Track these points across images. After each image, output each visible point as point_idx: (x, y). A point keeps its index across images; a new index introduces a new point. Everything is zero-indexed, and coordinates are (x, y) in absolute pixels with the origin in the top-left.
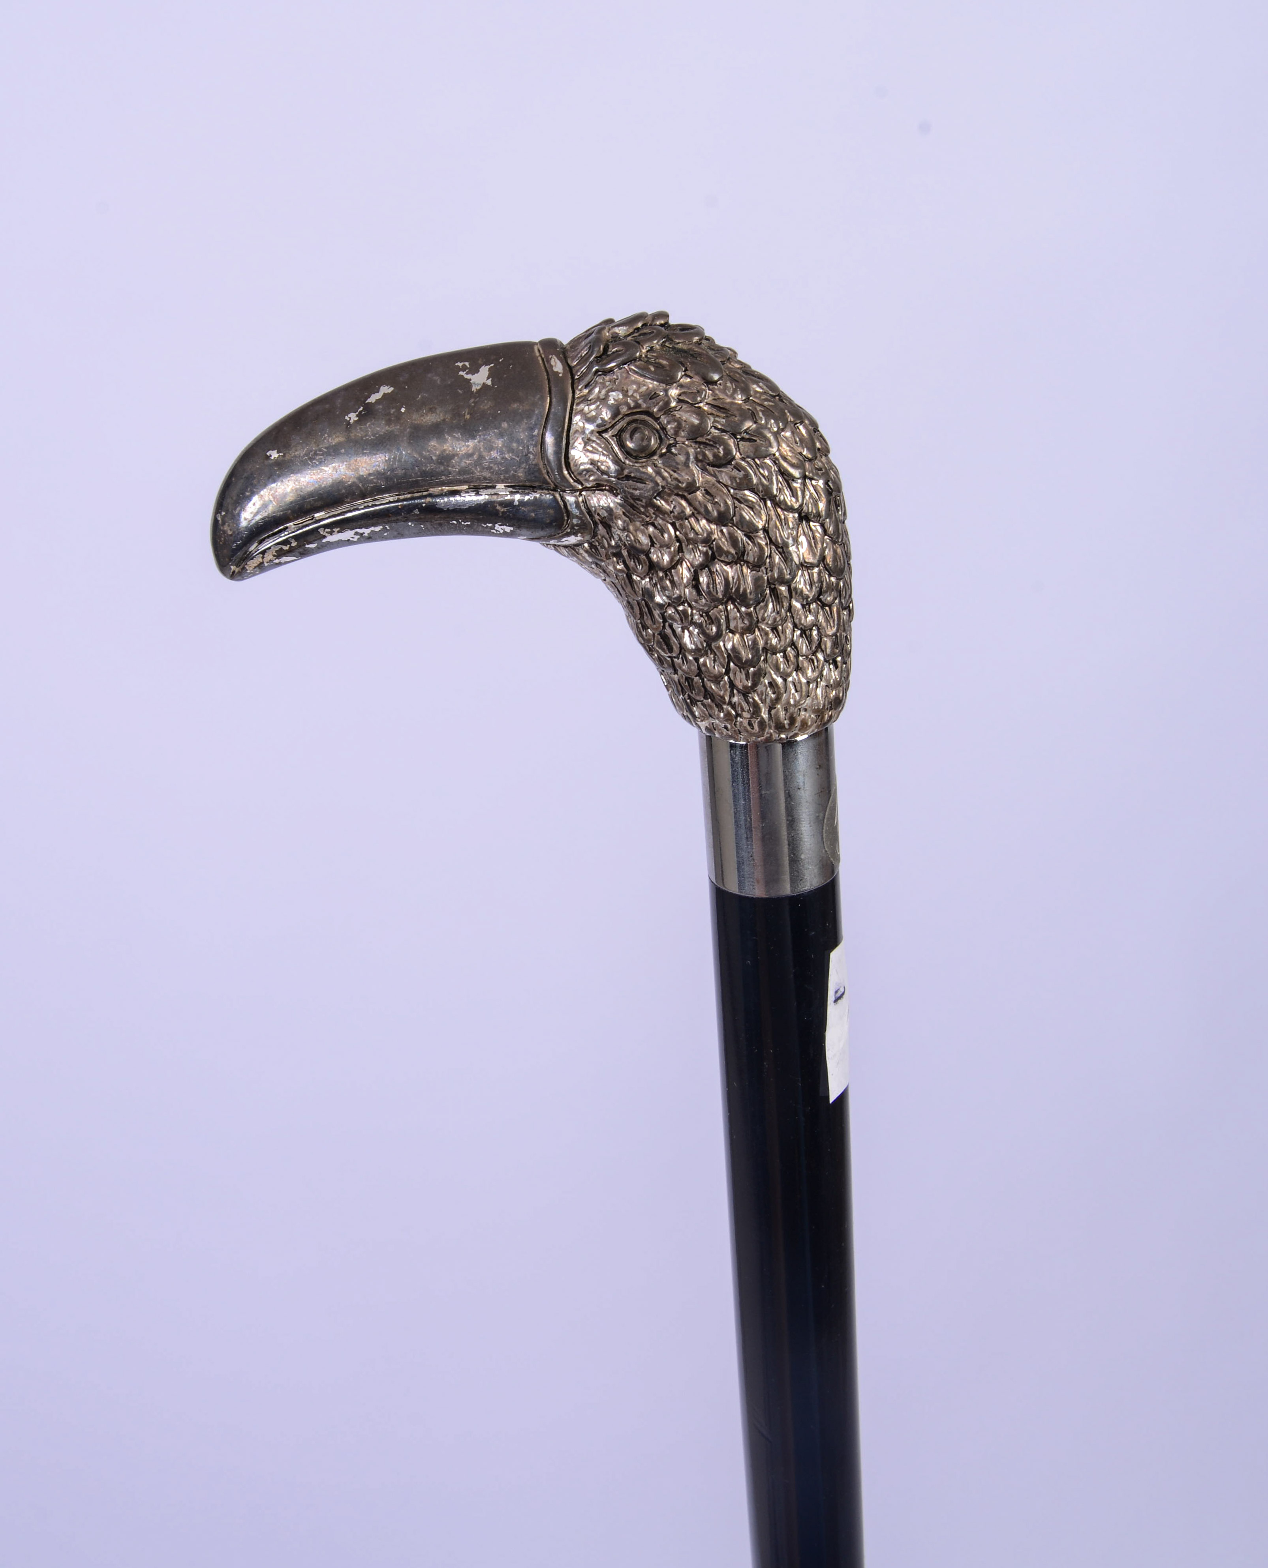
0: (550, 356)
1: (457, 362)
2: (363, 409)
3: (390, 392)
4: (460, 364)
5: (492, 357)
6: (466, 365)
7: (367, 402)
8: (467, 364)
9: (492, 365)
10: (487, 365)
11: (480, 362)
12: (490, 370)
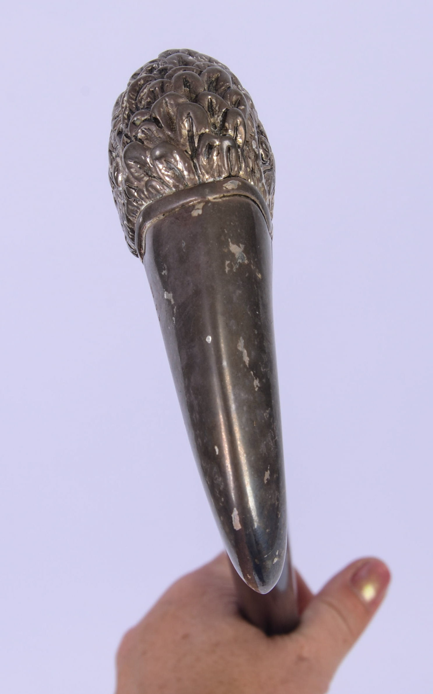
0: (224, 188)
1: (225, 271)
2: (252, 371)
3: (243, 341)
4: (227, 269)
5: (223, 238)
6: (228, 264)
7: (248, 366)
8: (227, 262)
9: (229, 240)
10: (229, 245)
11: (226, 251)
12: (233, 243)
